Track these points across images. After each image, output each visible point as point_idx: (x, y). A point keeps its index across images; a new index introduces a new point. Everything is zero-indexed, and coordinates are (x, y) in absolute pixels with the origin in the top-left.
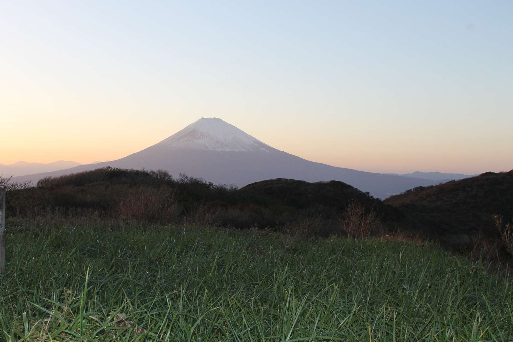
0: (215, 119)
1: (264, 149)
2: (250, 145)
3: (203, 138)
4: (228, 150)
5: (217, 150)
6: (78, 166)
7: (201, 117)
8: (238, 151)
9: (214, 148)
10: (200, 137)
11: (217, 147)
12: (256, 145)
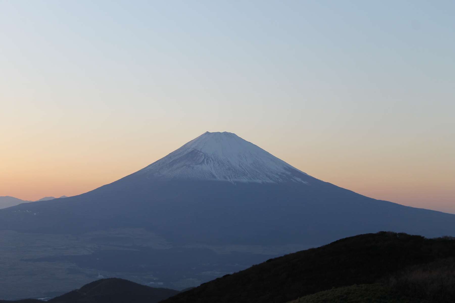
0: (226, 134)
1: (299, 180)
2: (279, 174)
3: (207, 163)
4: (244, 180)
5: (229, 180)
6: (20, 205)
7: (205, 132)
8: (260, 181)
9: (225, 177)
10: (203, 161)
11: (229, 176)
12: (289, 173)
